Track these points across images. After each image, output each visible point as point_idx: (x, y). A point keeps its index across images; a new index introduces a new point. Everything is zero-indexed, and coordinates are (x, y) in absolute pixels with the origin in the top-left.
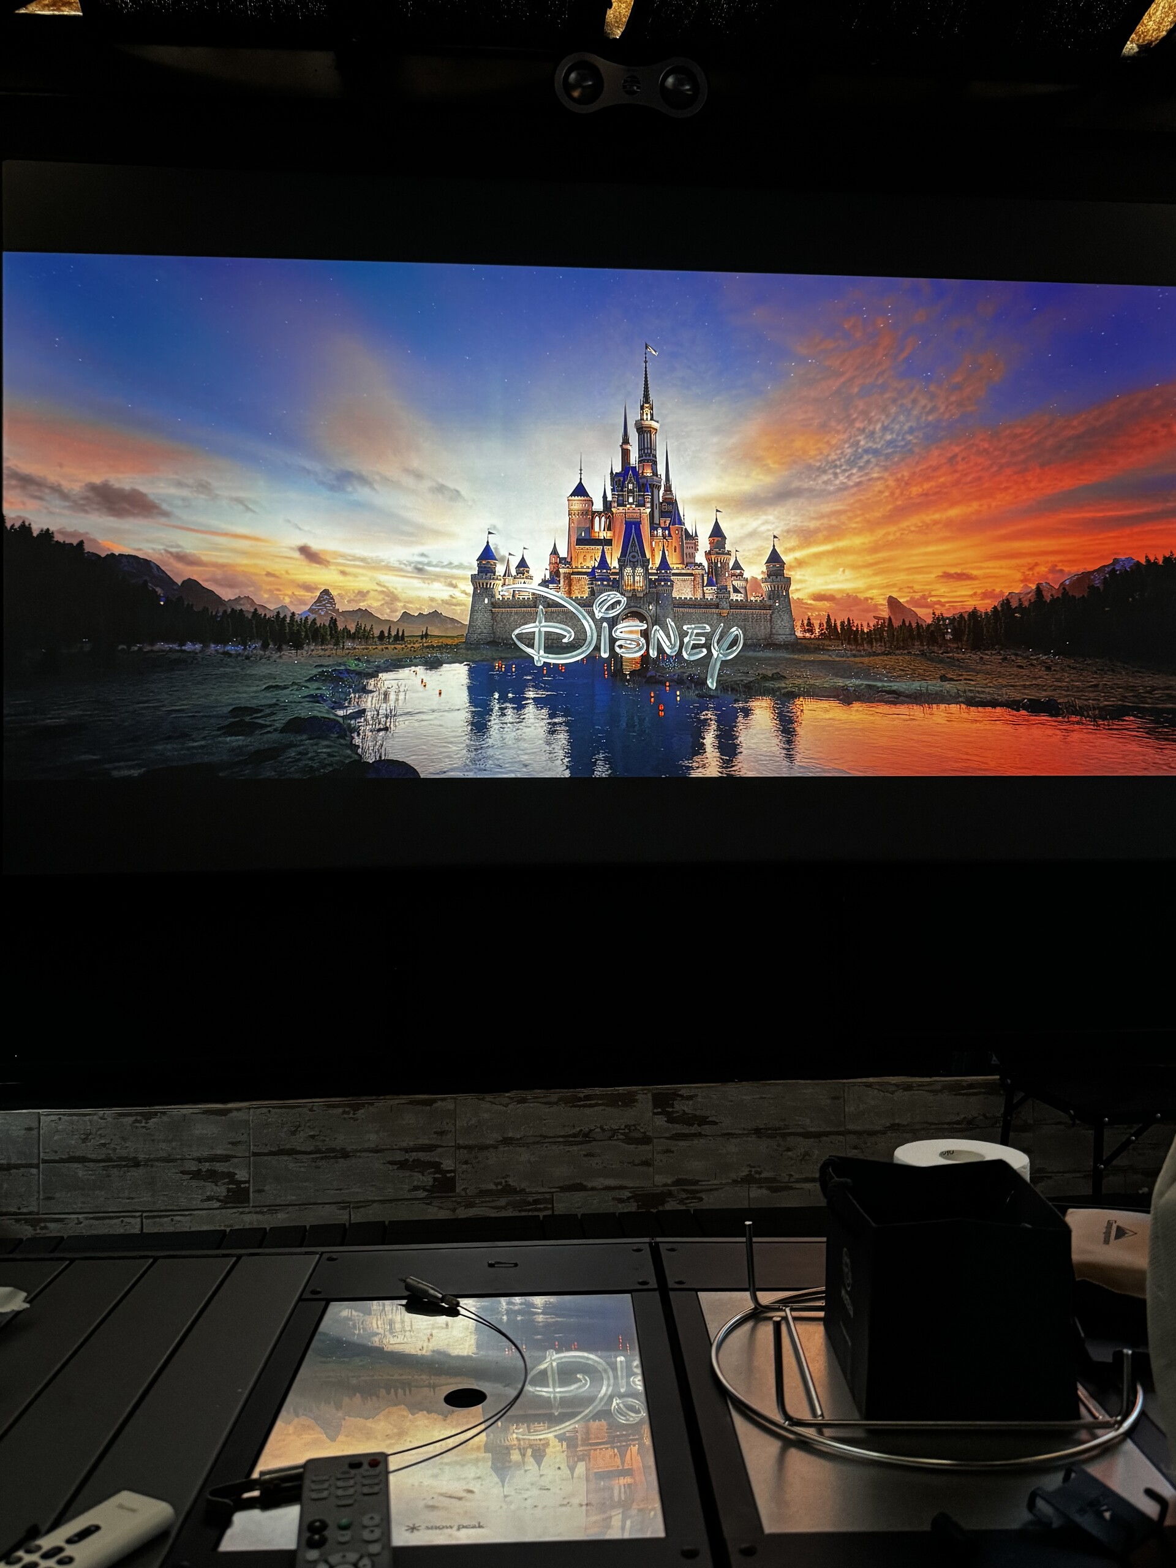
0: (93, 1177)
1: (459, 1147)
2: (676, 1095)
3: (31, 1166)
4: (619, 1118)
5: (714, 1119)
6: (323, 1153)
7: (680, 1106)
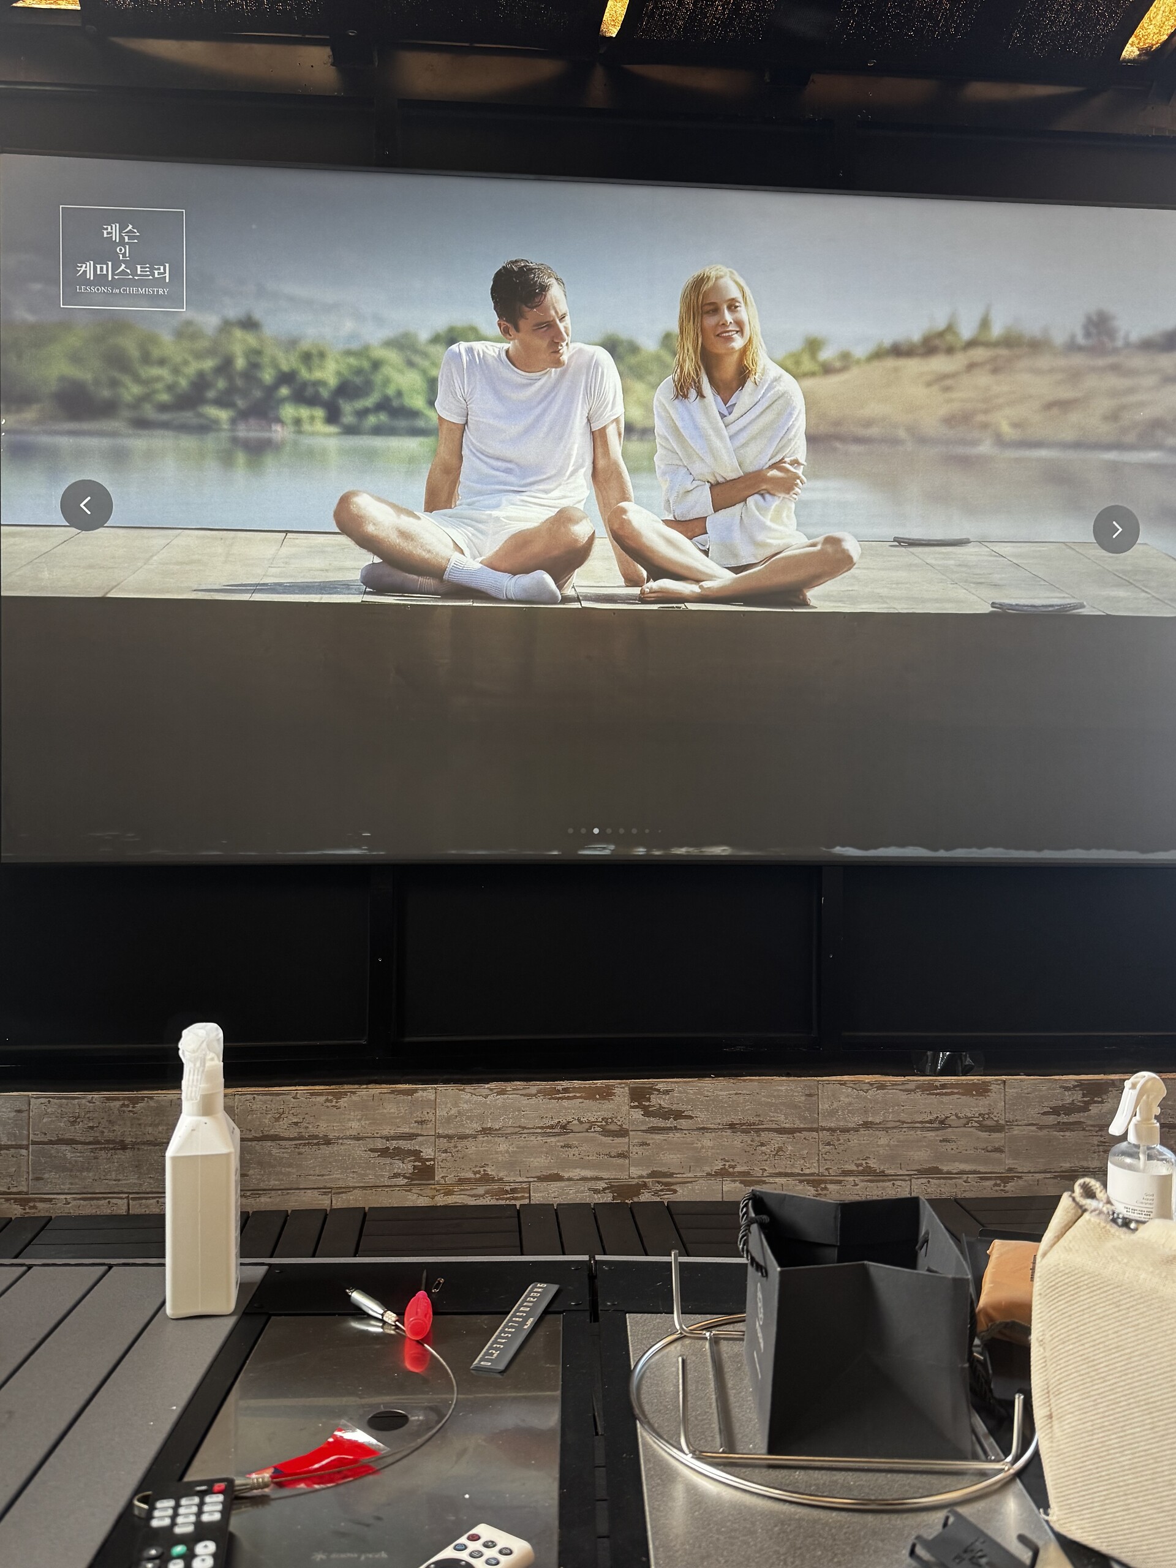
0: (81, 1159)
1: (439, 1136)
2: (651, 1090)
3: (20, 1147)
4: (596, 1111)
5: (690, 1113)
6: (307, 1139)
7: (656, 1100)
